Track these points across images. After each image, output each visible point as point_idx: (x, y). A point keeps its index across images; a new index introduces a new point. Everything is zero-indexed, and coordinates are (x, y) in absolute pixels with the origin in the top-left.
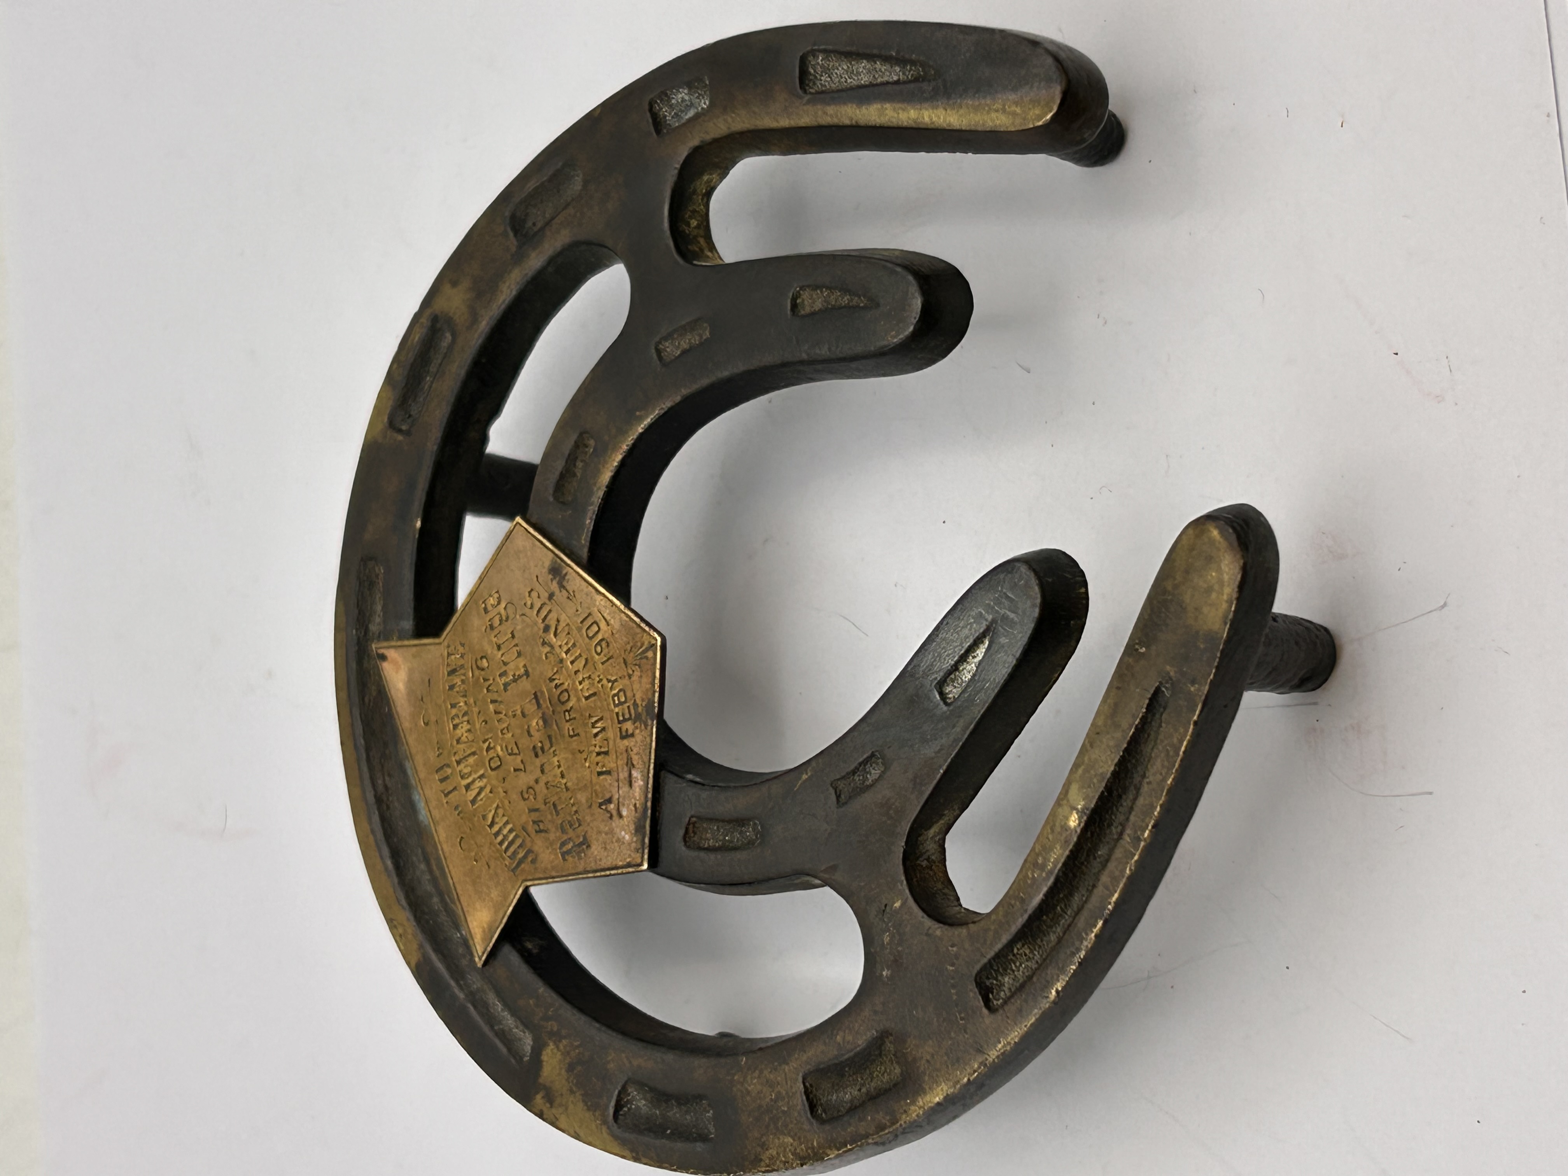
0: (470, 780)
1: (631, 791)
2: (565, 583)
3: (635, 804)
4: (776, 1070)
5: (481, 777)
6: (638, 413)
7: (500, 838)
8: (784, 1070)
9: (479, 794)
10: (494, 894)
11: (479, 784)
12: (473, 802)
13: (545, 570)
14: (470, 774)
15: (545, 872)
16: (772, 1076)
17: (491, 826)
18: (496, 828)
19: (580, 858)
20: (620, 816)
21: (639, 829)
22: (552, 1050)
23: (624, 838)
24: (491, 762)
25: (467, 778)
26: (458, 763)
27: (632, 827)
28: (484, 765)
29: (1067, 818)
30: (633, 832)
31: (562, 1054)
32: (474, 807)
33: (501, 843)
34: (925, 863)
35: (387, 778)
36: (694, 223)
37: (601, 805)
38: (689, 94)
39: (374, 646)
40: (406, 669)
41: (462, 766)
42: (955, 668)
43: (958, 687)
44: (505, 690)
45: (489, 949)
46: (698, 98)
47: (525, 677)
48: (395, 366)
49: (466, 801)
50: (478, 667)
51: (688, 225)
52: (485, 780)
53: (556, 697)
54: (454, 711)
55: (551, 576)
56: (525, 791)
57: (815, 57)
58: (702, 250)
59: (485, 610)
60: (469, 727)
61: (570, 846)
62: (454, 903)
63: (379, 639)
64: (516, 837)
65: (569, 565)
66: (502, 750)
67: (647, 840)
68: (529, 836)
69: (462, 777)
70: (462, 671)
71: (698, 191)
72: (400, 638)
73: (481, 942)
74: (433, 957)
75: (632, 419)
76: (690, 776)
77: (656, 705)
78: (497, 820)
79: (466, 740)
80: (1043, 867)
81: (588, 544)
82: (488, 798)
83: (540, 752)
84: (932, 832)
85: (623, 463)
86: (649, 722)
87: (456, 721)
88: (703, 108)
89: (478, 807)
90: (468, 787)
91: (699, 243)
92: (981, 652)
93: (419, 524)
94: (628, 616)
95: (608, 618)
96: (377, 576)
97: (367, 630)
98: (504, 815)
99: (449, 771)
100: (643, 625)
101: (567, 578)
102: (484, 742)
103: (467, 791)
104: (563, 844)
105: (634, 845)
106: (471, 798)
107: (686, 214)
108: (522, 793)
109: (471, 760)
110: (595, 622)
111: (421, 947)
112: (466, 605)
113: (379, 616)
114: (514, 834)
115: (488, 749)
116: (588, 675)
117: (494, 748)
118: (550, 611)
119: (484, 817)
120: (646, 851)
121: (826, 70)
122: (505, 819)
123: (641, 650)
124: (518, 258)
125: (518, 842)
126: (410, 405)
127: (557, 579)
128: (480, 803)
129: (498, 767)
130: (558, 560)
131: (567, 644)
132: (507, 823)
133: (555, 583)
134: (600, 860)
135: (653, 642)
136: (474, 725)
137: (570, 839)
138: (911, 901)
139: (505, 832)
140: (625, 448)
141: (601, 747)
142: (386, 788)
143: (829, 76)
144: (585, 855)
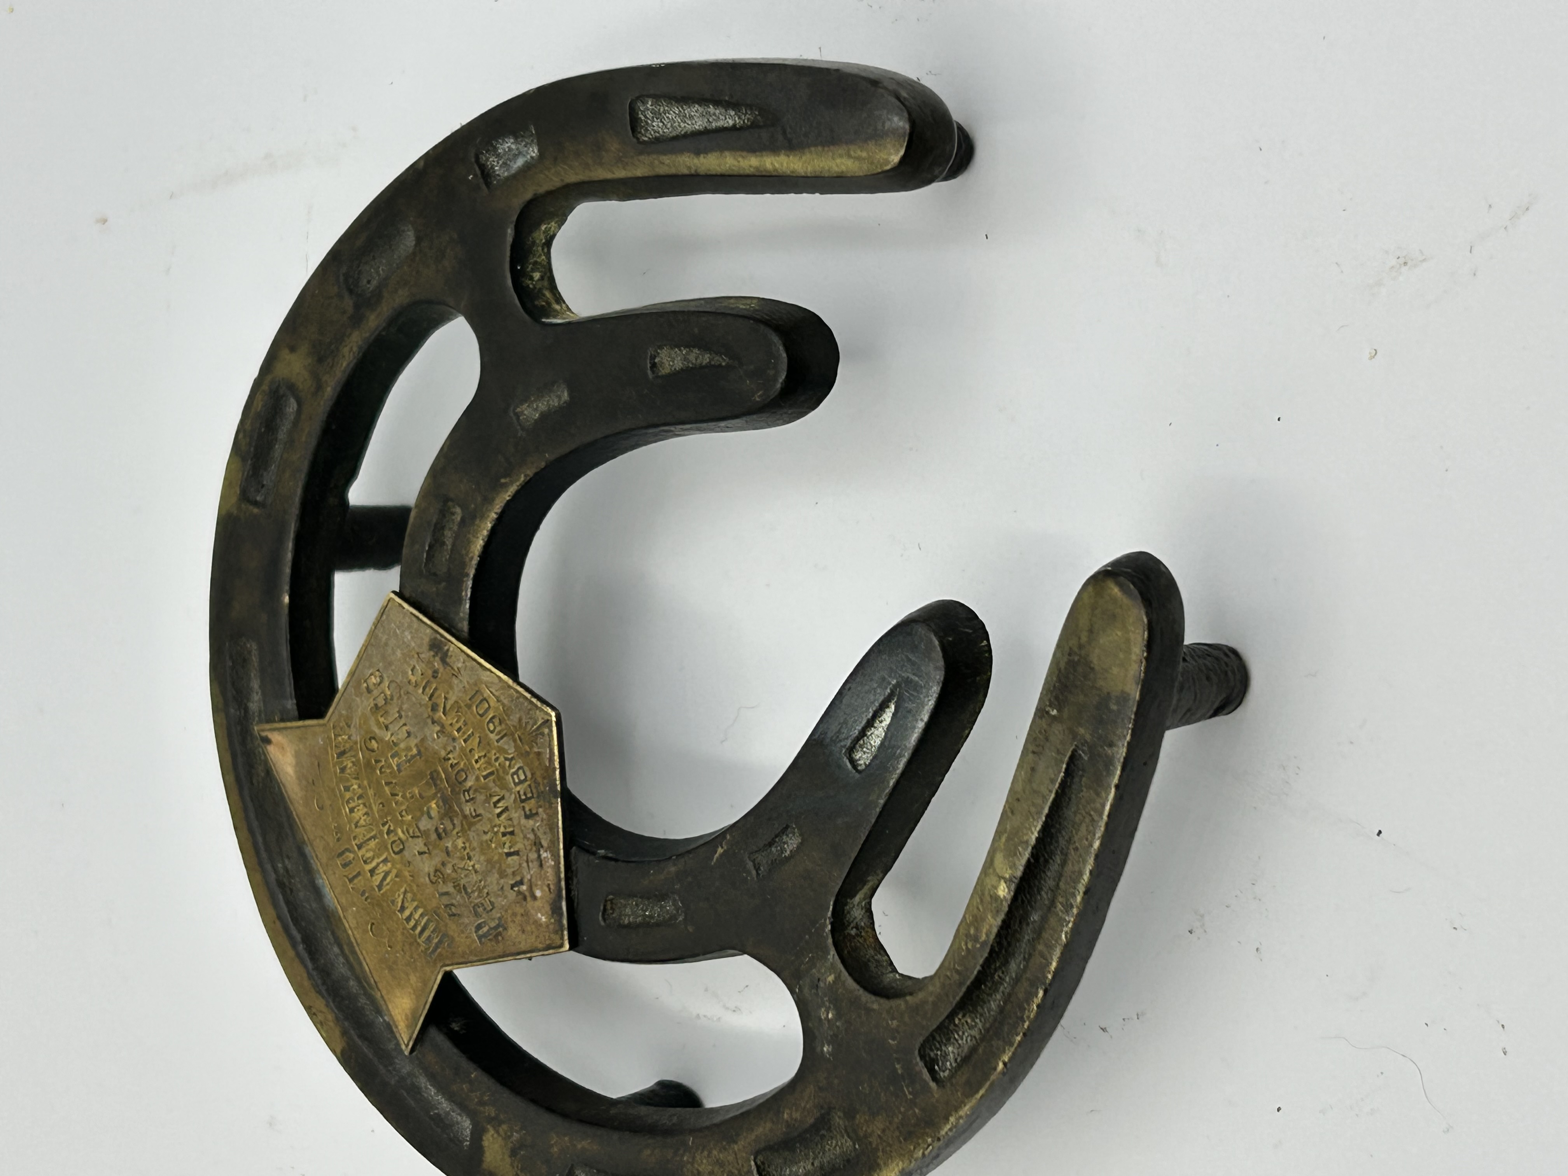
0: (374, 864)
1: (543, 872)
2: (448, 660)
3: (549, 885)
4: (725, 1149)
5: (385, 861)
6: (503, 481)
7: (412, 923)
8: (734, 1148)
9: (384, 878)
10: (413, 979)
11: (383, 868)
12: (380, 887)
13: (425, 647)
14: (373, 859)
15: (463, 957)
16: (721, 1156)
17: (403, 909)
18: (407, 913)
19: (498, 942)
20: (534, 898)
21: (555, 910)
22: (492, 1136)
23: (541, 919)
24: (394, 846)
25: (371, 862)
26: (360, 847)
27: (547, 908)
28: (386, 848)
29: (996, 888)
30: (550, 913)
31: (504, 1139)
32: (382, 892)
33: (414, 928)
34: (853, 932)
35: (287, 861)
36: (537, 276)
37: (512, 887)
38: (516, 142)
39: (256, 728)
40: (293, 752)
41: (363, 850)
42: (863, 734)
43: (868, 753)
44: (399, 770)
45: (415, 1036)
46: (525, 146)
47: (418, 757)
48: (241, 436)
49: (372, 888)
50: (367, 748)
51: (532, 278)
52: (389, 865)
53: (454, 777)
54: (348, 795)
55: (432, 653)
56: (432, 874)
57: (644, 103)
58: (549, 304)
59: (369, 690)
60: (365, 810)
61: (485, 929)
62: (372, 988)
63: (260, 722)
64: (428, 921)
65: (450, 641)
66: (403, 832)
67: (565, 922)
68: (442, 920)
69: (365, 862)
70: (353, 753)
71: (538, 241)
72: (282, 720)
73: (406, 1030)
74: (359, 1042)
75: (497, 487)
76: (602, 852)
77: (558, 782)
78: (406, 905)
79: (364, 823)
80: (976, 939)
81: (467, 616)
82: (395, 882)
83: (443, 834)
84: (857, 899)
85: (493, 532)
86: (553, 800)
87: (352, 805)
88: (532, 157)
89: (386, 892)
90: (372, 871)
91: (544, 295)
92: (887, 717)
93: (286, 599)
94: (517, 692)
95: (497, 694)
96: (250, 652)
97: (246, 710)
98: (413, 900)
99: (352, 856)
100: (534, 700)
101: (450, 654)
102: (384, 825)
103: (372, 876)
104: (479, 927)
105: (551, 927)
106: (377, 884)
107: (528, 267)
108: (429, 875)
109: (372, 844)
110: (485, 699)
111: (344, 1033)
112: (347, 685)
113: (257, 693)
114: (426, 918)
115: (389, 832)
116: (483, 754)
117: (394, 831)
118: (436, 689)
119: (393, 902)
120: (566, 933)
121: (658, 115)
122: (415, 904)
123: (535, 727)
124: (357, 320)
125: (432, 926)
126: (262, 475)
127: (439, 655)
128: (388, 887)
129: (401, 851)
130: (439, 637)
131: (457, 722)
132: (416, 909)
133: (437, 658)
134: (520, 943)
135: (546, 717)
136: (371, 808)
137: (484, 922)
138: (845, 974)
139: (417, 916)
140: (494, 516)
141: (505, 827)
142: (287, 870)
143: (661, 121)
144: (503, 938)
